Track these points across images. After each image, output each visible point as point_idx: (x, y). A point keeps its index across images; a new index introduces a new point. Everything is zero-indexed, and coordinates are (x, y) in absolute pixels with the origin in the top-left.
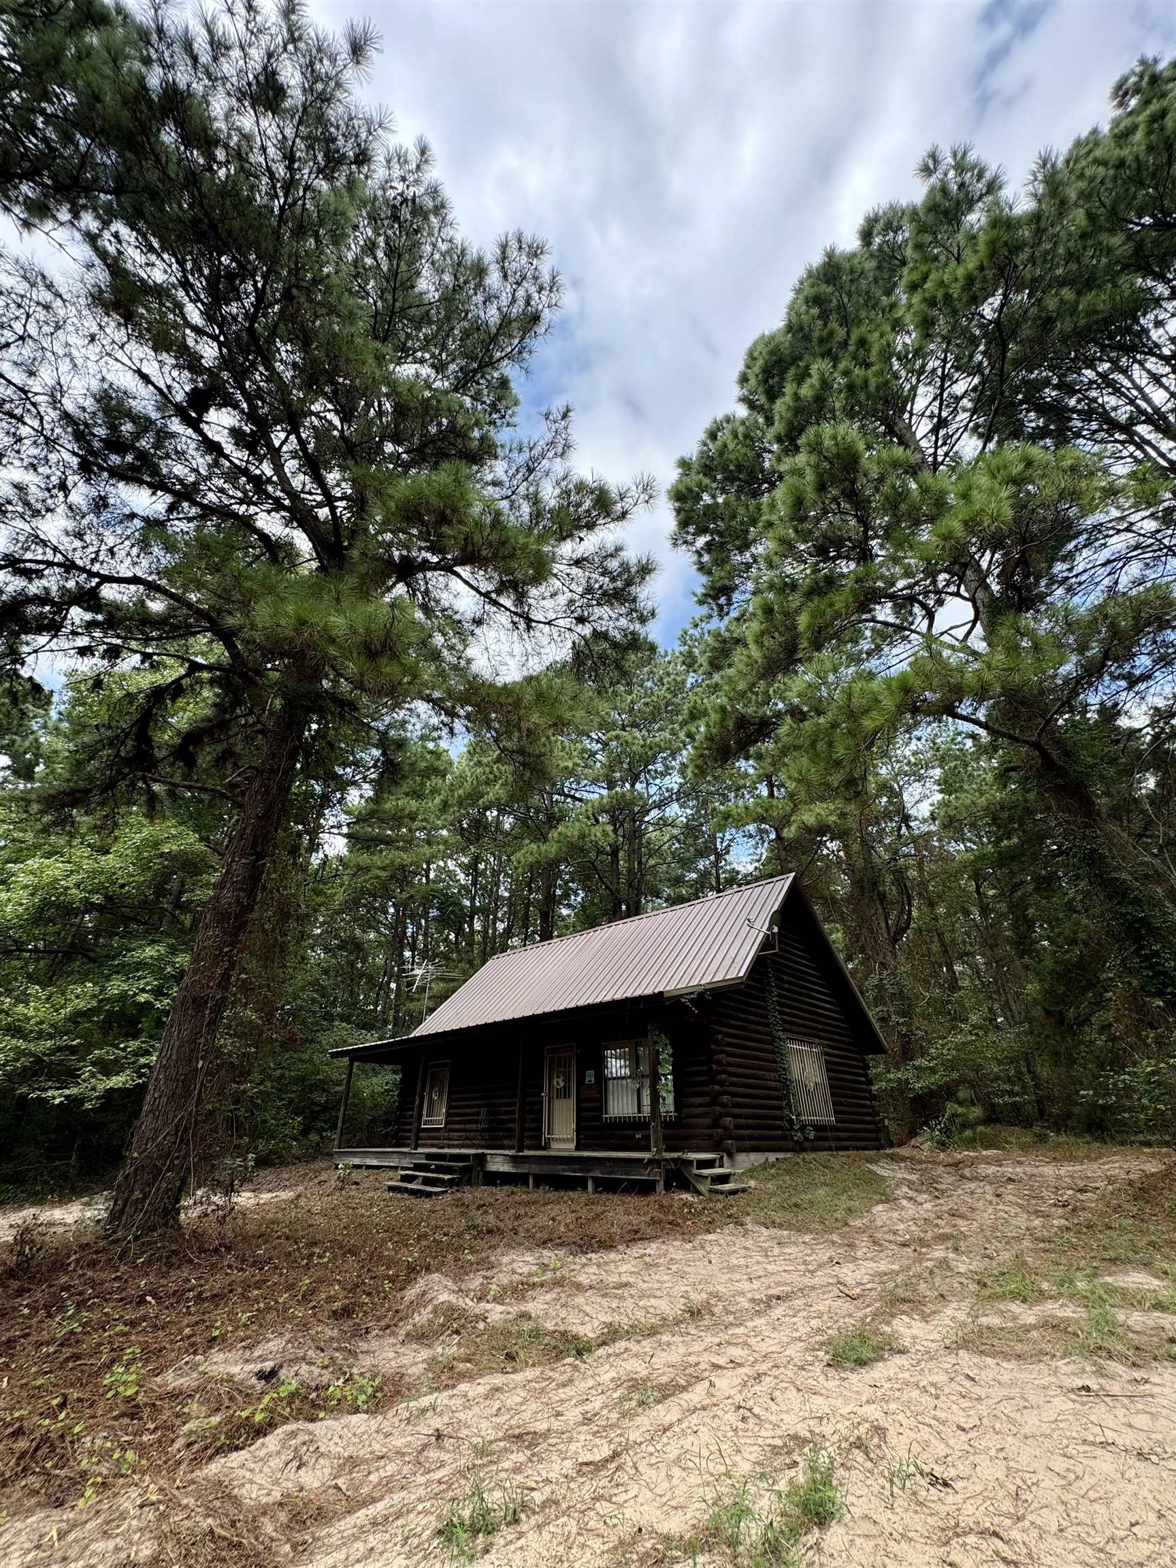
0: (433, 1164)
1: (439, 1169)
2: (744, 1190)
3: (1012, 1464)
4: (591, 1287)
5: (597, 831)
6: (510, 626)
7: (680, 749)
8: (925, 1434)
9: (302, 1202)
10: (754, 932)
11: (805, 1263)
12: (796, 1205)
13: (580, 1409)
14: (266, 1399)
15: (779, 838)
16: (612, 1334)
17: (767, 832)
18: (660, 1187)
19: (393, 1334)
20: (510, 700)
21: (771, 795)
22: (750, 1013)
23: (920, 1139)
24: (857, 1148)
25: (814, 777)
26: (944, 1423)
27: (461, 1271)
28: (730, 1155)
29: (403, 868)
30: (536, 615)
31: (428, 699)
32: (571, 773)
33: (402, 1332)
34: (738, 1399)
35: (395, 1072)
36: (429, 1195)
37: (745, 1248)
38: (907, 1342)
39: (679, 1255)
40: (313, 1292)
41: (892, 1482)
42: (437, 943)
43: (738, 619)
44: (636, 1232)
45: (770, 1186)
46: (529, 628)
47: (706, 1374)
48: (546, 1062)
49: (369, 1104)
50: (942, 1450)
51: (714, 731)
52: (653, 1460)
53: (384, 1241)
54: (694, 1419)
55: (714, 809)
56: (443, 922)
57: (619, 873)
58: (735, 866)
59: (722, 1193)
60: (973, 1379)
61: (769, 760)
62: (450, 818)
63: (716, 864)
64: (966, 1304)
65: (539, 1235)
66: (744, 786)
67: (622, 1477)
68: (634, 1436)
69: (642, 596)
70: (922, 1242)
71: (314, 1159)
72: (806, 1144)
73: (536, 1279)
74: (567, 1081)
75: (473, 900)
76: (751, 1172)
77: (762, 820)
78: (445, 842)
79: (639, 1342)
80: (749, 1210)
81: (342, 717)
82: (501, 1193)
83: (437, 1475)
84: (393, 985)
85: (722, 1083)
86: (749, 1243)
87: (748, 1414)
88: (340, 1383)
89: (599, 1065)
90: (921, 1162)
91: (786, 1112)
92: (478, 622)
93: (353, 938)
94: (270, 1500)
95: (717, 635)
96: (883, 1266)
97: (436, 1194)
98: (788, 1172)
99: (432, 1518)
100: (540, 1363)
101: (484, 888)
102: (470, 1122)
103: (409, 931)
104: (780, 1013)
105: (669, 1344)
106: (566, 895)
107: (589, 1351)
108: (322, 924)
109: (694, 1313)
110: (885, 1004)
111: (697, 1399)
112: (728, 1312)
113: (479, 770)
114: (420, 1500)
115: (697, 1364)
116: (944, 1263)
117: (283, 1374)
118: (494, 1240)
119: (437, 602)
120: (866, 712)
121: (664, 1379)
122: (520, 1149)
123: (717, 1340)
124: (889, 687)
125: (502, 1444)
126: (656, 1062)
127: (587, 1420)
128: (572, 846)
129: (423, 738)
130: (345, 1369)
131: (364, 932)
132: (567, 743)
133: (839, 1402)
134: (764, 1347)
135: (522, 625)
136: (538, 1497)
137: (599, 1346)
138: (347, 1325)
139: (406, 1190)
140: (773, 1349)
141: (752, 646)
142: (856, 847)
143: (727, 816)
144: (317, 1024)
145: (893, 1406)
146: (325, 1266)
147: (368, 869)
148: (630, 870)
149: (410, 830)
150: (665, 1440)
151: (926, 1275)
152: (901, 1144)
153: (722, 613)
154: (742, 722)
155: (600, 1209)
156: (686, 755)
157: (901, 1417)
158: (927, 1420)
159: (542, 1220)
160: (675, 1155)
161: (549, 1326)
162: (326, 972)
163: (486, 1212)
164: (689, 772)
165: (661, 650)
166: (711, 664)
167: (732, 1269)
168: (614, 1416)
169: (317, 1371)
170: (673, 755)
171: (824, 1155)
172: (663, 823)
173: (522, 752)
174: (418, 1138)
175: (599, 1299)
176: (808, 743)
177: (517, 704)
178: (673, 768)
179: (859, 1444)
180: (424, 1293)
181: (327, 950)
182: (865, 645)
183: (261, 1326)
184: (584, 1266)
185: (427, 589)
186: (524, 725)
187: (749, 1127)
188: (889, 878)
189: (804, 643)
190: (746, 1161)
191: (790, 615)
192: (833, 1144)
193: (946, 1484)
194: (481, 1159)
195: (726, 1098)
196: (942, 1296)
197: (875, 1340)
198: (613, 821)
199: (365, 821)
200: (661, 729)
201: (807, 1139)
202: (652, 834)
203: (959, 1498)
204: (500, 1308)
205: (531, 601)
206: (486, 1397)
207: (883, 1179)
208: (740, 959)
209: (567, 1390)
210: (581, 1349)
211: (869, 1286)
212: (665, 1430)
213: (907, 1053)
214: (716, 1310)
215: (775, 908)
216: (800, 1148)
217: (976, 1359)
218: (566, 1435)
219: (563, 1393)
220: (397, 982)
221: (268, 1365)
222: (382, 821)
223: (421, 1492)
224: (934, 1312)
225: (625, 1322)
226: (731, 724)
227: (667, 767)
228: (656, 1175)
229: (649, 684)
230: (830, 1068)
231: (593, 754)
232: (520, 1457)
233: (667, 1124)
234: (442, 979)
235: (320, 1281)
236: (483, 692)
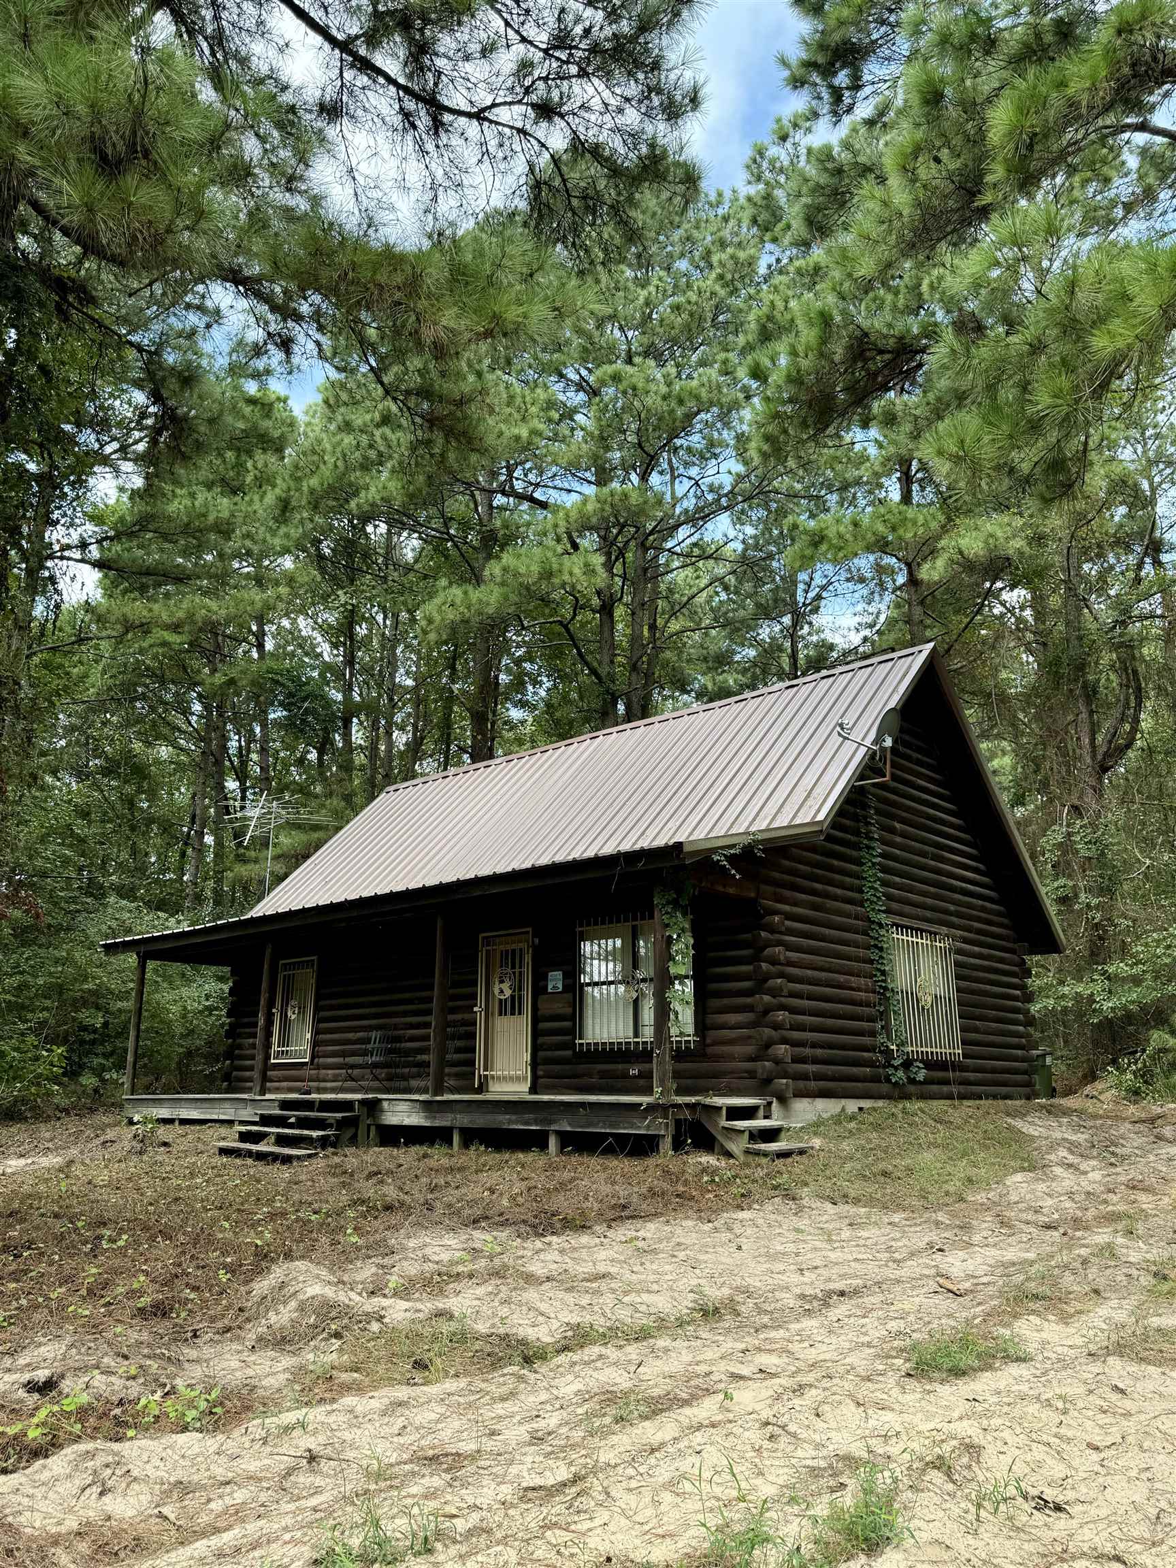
0: (293, 1116)
1: (303, 1123)
2: (802, 1152)
3: (1158, 1485)
4: (548, 1279)
5: (573, 567)
6: (397, 120)
7: (735, 406)
8: (1039, 1452)
9: (77, 1170)
10: (849, 747)
11: (889, 1249)
12: (885, 1174)
13: (528, 1427)
14: (42, 1414)
15: (913, 581)
16: (577, 1339)
17: (892, 572)
18: (666, 1145)
19: (238, 1338)
20: (399, 279)
21: (906, 498)
22: (831, 883)
23: (1099, 1085)
24: (995, 1097)
25: (987, 453)
26: (1069, 1440)
27: (343, 1258)
28: (783, 1100)
29: (212, 628)
30: (455, 98)
31: (235, 277)
32: (525, 448)
33: (252, 1336)
34: (766, 1414)
35: (221, 979)
36: (287, 1160)
37: (797, 1230)
38: (1031, 1348)
39: (691, 1239)
40: (105, 1285)
41: (979, 1506)
42: (286, 766)
43: (870, 123)
44: (624, 1207)
45: (846, 1146)
46: (437, 126)
47: (722, 1386)
48: (482, 957)
49: (178, 1030)
50: (1059, 1470)
51: (805, 363)
52: (634, 1484)
53: (215, 1221)
54: (698, 1438)
55: (795, 526)
56: (295, 727)
57: (613, 646)
58: (830, 637)
59: (765, 1154)
60: (1122, 1392)
61: (907, 427)
62: (295, 532)
63: (792, 633)
64: (1130, 1303)
65: (467, 1212)
66: (858, 482)
67: (586, 1502)
68: (605, 1456)
69: (672, 57)
70: (1077, 1223)
71: (92, 1111)
72: (912, 1088)
73: (460, 1269)
74: (518, 988)
75: (348, 689)
76: (816, 1127)
77: (882, 546)
78: (290, 580)
79: (621, 1347)
80: (809, 1179)
81: (65, 317)
82: (407, 1156)
83: (313, 1502)
84: (209, 839)
85: (774, 993)
86: (803, 1223)
87: (778, 1431)
88: (157, 1396)
89: (572, 966)
90: (1095, 1117)
91: (882, 1039)
92: (331, 111)
93: (129, 755)
94: (63, 1529)
95: (824, 157)
96: (1011, 1255)
97: (298, 1158)
98: (877, 1127)
99: (305, 1548)
100: (467, 1373)
101: (367, 670)
102: (353, 1054)
103: (233, 744)
104: (885, 883)
105: (666, 1350)
106: (519, 684)
107: (543, 1357)
108: (71, 729)
109: (709, 1313)
110: (1070, 877)
111: (705, 1414)
112: (761, 1311)
113: (348, 440)
114: (286, 1529)
115: (708, 1374)
116: (1108, 1250)
117: (66, 1385)
118: (394, 1219)
119: (244, 61)
120: (1100, 319)
121: (656, 1392)
122: (439, 1090)
123: (743, 1346)
124: (1153, 267)
125: (407, 1467)
126: (665, 956)
127: (537, 1439)
128: (527, 591)
129: (235, 370)
130: (163, 1380)
131: (148, 744)
132: (517, 388)
133: (916, 1420)
134: (812, 1355)
135: (423, 121)
136: (461, 1525)
137: (559, 1352)
138: (163, 1326)
139: (250, 1154)
140: (827, 1356)
141: (894, 181)
142: (1055, 601)
143: (818, 539)
144: (74, 900)
145: (996, 1422)
146: (122, 1252)
147: (144, 628)
148: (635, 639)
149: (221, 556)
150: (652, 1461)
151: (1077, 1265)
152: (1069, 1092)
153: (839, 104)
154: (862, 346)
155: (567, 1175)
156: (747, 417)
157: (1006, 1434)
158: (1045, 1438)
159: (473, 1191)
160: (693, 1100)
161: (482, 1328)
162: (84, 814)
163: (382, 1182)
164: (753, 453)
165: (708, 186)
166: (810, 221)
167: (772, 1257)
168: (578, 1434)
169: (118, 1383)
170: (725, 418)
171: (938, 1105)
172: (701, 554)
173: (425, 392)
174: (265, 1079)
175: (561, 1294)
176: (980, 383)
177: (413, 285)
178: (723, 444)
179: (940, 1464)
180: (283, 1285)
181: (81, 774)
182: (1123, 188)
183: (25, 1328)
184: (538, 1252)
185: (220, 31)
186: (428, 335)
187: (815, 1061)
188: (1108, 657)
189: (997, 173)
190: (806, 1110)
191: (973, 108)
192: (954, 1089)
193: (1058, 1508)
194: (373, 1107)
195: (781, 1016)
196: (1096, 1292)
197: (983, 1346)
198: (607, 546)
199: (131, 535)
200: (703, 363)
201: (912, 1081)
202: (680, 576)
203: (1074, 1523)
204: (405, 1305)
205: (440, 62)
206: (384, 1413)
207: (1032, 1139)
208: (820, 791)
209: (507, 1404)
210: (531, 1356)
211: (985, 1280)
212: (653, 1451)
213: (1098, 952)
214: (743, 1309)
215: (892, 704)
216: (899, 1093)
217: (1134, 1368)
218: (506, 1457)
219: (500, 1408)
220: (216, 833)
221: (42, 1375)
222: (165, 537)
223: (288, 1520)
224: (1080, 1312)
225: (600, 1324)
226: (838, 350)
227: (711, 444)
228: (662, 1127)
229: (682, 265)
230: (962, 973)
231: (569, 414)
232: (436, 1482)
233: (681, 1054)
234: (298, 827)
235: (117, 1272)
236: (342, 259)
